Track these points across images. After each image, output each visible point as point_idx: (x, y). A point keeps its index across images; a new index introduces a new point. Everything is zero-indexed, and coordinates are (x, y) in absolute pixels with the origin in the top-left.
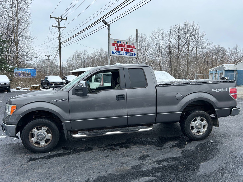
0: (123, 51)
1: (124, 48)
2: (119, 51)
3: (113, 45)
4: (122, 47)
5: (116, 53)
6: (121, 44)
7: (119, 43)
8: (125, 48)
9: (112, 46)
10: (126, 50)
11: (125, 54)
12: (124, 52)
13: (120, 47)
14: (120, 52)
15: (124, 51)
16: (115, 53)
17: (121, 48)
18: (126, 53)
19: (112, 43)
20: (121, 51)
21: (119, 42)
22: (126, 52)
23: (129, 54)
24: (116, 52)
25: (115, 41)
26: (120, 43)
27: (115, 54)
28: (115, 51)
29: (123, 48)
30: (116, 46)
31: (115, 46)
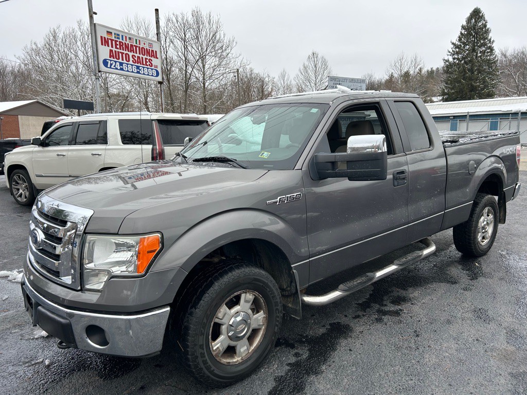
0: (129, 61)
1: (131, 54)
2: (120, 60)
3: (105, 42)
4: (127, 52)
5: (115, 66)
6: (124, 42)
7: (119, 40)
8: (135, 54)
9: (102, 44)
10: (136, 59)
11: (136, 72)
12: (132, 65)
13: (122, 51)
14: (124, 65)
15: (133, 61)
16: (111, 64)
17: (125, 52)
18: (138, 68)
19: (101, 37)
20: (125, 61)
21: (118, 35)
22: (136, 64)
23: (144, 70)
24: (114, 63)
25: (107, 32)
26: (121, 40)
27: (110, 68)
28: (111, 61)
29: (129, 53)
30: (112, 47)
31: (108, 46)
